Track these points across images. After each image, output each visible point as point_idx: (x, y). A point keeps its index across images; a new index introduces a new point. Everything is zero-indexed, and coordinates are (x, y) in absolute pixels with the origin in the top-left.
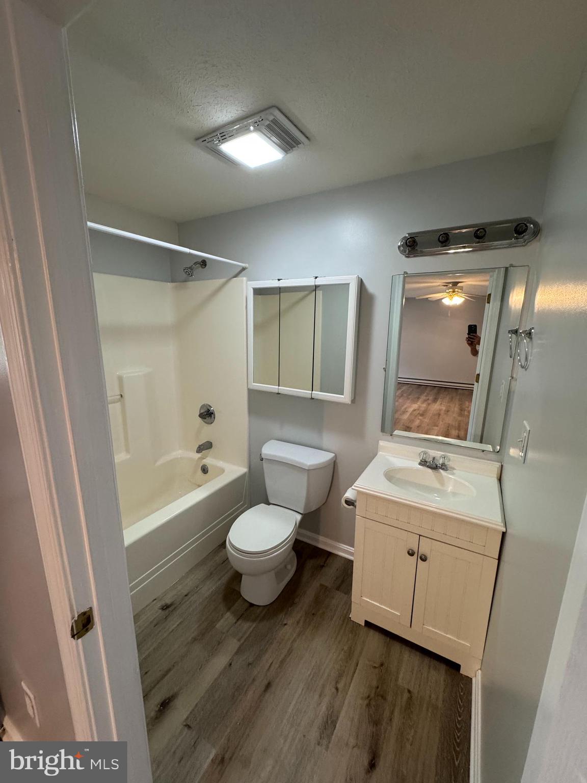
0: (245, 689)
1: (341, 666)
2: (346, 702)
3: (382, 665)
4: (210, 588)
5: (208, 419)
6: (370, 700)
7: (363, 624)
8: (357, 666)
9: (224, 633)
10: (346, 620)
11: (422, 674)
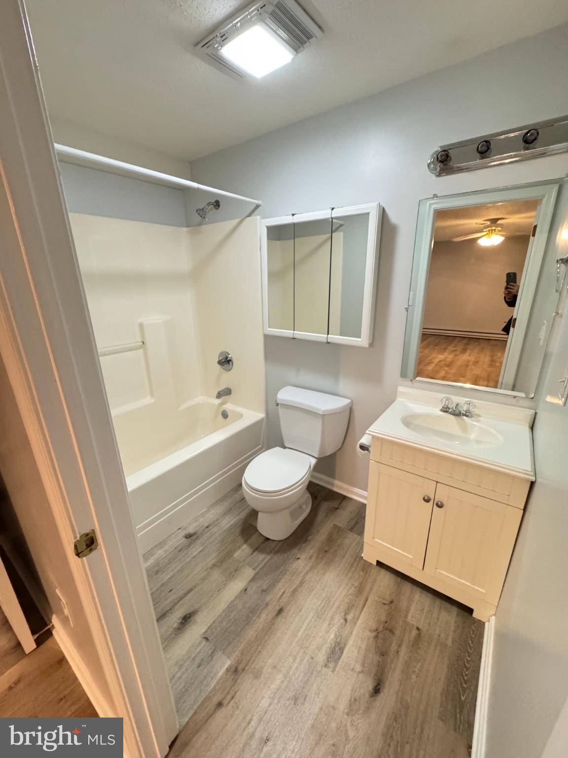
0: (259, 612)
1: (351, 600)
2: (354, 633)
3: (392, 602)
4: (229, 522)
5: (226, 366)
6: (378, 633)
7: (375, 563)
8: (367, 601)
9: (241, 562)
10: (358, 559)
11: (432, 614)
